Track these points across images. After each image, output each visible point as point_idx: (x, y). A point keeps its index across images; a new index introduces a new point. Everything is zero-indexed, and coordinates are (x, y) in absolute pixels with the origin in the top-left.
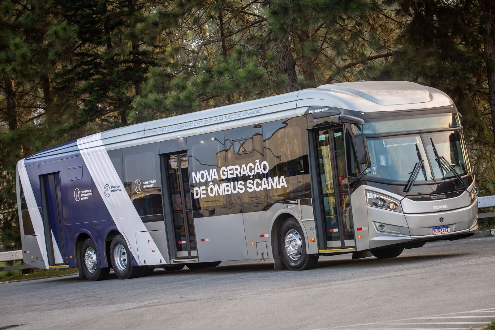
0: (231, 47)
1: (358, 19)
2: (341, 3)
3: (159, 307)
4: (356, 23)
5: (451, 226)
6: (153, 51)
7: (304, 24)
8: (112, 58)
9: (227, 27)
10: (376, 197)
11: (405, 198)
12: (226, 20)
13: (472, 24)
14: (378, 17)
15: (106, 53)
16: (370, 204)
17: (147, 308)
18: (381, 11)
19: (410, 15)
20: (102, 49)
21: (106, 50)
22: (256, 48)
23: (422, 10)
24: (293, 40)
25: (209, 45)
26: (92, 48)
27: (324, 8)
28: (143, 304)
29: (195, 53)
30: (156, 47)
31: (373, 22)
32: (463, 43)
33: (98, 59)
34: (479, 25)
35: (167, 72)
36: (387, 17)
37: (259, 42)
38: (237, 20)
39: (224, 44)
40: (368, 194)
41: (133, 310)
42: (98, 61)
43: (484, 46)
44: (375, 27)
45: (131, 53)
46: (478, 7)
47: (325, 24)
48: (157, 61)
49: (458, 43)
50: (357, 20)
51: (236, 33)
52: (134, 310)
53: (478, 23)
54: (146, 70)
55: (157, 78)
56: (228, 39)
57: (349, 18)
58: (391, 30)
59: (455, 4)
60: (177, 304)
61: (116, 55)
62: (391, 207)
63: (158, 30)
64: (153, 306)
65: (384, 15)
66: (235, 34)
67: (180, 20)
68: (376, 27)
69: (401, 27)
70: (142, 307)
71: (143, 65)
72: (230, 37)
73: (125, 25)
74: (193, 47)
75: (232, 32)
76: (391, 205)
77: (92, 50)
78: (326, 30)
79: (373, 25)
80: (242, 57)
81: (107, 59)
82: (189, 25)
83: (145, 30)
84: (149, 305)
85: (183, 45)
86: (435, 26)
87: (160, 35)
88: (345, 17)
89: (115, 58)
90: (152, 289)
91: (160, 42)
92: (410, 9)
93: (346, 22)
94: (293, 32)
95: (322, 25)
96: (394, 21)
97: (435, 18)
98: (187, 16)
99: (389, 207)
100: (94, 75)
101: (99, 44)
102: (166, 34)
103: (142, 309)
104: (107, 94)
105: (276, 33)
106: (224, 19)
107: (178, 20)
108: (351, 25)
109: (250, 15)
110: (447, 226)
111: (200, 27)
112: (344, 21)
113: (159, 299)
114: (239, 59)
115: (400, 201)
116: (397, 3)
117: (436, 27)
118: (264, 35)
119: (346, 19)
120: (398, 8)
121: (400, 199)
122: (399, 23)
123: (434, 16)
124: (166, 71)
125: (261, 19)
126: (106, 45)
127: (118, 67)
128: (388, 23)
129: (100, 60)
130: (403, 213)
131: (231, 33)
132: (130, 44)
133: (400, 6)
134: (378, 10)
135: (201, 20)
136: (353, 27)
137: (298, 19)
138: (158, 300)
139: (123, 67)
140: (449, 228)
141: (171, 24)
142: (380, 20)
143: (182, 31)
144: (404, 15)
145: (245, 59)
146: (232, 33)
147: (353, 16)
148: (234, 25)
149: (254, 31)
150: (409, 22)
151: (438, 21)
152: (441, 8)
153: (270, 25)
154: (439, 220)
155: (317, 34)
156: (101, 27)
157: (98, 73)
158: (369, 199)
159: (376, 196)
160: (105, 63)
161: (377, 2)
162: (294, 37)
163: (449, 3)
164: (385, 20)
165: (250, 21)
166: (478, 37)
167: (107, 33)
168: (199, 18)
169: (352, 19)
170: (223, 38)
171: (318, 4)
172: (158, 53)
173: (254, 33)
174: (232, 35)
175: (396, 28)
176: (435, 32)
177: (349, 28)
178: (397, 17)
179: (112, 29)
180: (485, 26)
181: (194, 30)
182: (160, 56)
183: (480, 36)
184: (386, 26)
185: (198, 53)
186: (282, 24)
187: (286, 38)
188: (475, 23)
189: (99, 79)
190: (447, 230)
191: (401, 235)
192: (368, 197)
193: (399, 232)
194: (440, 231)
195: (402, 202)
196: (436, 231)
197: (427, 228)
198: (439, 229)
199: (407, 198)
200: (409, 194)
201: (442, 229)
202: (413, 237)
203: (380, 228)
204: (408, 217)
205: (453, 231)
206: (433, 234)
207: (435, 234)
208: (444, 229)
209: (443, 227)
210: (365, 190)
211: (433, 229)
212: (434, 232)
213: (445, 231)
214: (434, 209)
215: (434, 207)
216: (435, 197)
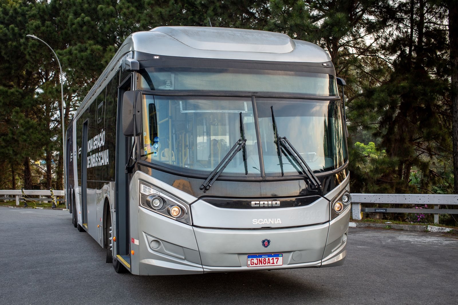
5: (284, 254)
10: (152, 193)
11: (200, 201)
16: (143, 204)
40: (142, 186)
62: (173, 213)
76: (175, 211)
99: (169, 213)
110: (277, 254)
115: (190, 205)
121: (190, 202)
130: (193, 225)
140: (280, 259)
154: (261, 243)
158: (143, 195)
159: (153, 191)
190: (275, 261)
191: (185, 262)
192: (141, 192)
193: (183, 258)
194: (263, 261)
195: (192, 206)
196: (255, 260)
197: (237, 255)
198: (260, 259)
199: (204, 200)
200: (208, 193)
201: (267, 259)
202: (208, 269)
203: (154, 245)
204: (201, 233)
205: (288, 263)
206: (248, 265)
207: (251, 266)
208: (271, 258)
209: (269, 255)
210: (139, 179)
211: (249, 257)
212: (249, 263)
213: (271, 261)
214: (254, 223)
215: (253, 220)
216: (259, 204)
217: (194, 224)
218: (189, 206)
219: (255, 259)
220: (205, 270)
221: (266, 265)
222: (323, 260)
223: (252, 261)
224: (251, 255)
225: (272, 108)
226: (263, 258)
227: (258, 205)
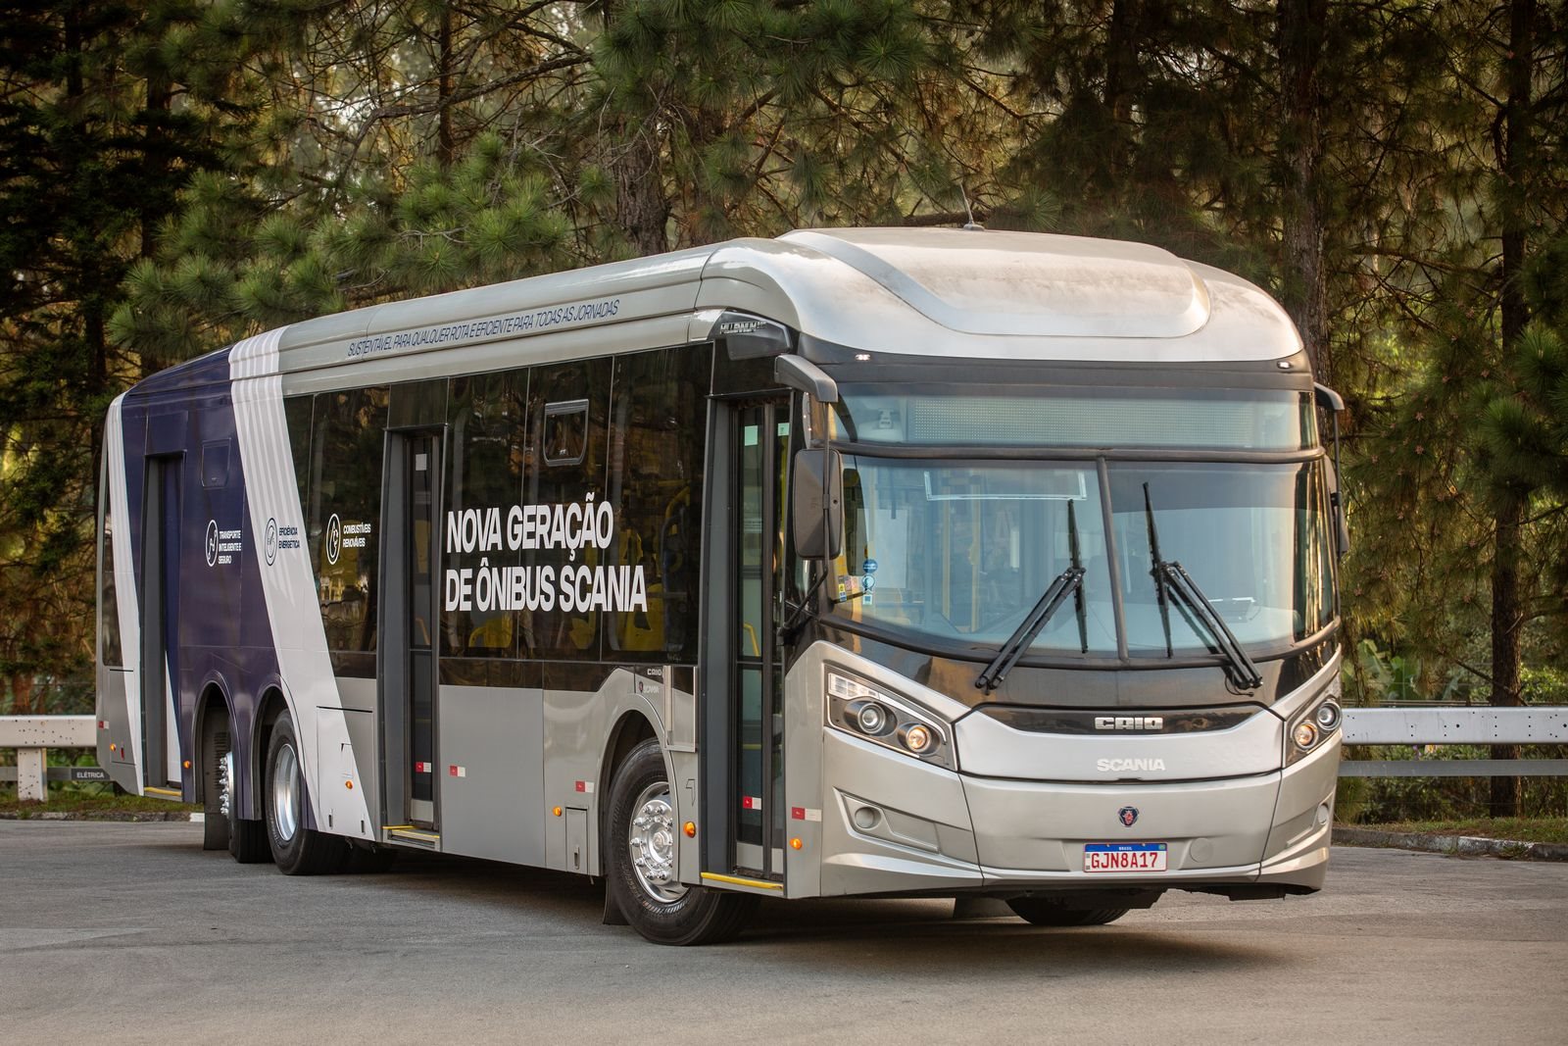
0: (467, 133)
1: (886, 89)
2: (838, 32)
3: (141, 951)
4: (878, 105)
5: (1170, 845)
6: (213, 121)
7: (713, 89)
8: (80, 128)
9: (461, 66)
10: (860, 695)
11: (977, 714)
12: (461, 45)
13: (1252, 149)
14: (953, 91)
15: (59, 110)
16: (836, 721)
17: (98, 952)
18: (963, 73)
19: (1057, 95)
20: (48, 95)
21: (61, 99)
22: (546, 149)
23: (1095, 86)
24: (671, 136)
25: (396, 121)
26: (16, 87)
27: (784, 44)
28: (88, 936)
29: (347, 139)
30: (225, 107)
31: (935, 105)
32: (1218, 205)
33: (34, 124)
34: (1273, 152)
35: (251, 192)
36: (982, 95)
37: (561, 128)
38: (497, 52)
39: (444, 120)
40: (833, 677)
41: (52, 952)
42: (32, 130)
43: (1285, 224)
44: (938, 123)
45: (141, 118)
46: (1277, 95)
47: (779, 96)
48: (222, 155)
49: (1202, 203)
50: (883, 92)
51: (488, 91)
52: (57, 952)
53: (1272, 147)
54: (182, 179)
55: (215, 208)
56: (460, 106)
57: (859, 83)
58: (991, 137)
59: (1206, 78)
60: (198, 948)
61: (94, 118)
62: (914, 744)
63: (237, 54)
64: (121, 946)
65: (973, 87)
66: (483, 93)
67: (311, 30)
68: (942, 122)
69: (1023, 131)
70: (83, 947)
71: (178, 163)
72: (466, 103)
73: (131, 24)
74: (343, 121)
75: (475, 87)
76: (915, 737)
77: (17, 94)
78: (781, 116)
79: (935, 117)
80: (498, 173)
81: (64, 130)
82: (338, 48)
83: (195, 48)
84: (105, 941)
85: (312, 110)
86: (1132, 143)
87: (239, 69)
88: (845, 79)
89: (89, 128)
90: (124, 890)
91: (238, 92)
92: (1059, 77)
93: (848, 96)
94: (673, 110)
95: (769, 96)
96: (1003, 111)
97: (1135, 116)
98: (335, 18)
99: (902, 741)
100: (14, 174)
101: (43, 76)
102: (260, 69)
103: (82, 951)
104: (50, 240)
105: (617, 105)
106: (454, 40)
107: (305, 25)
108: (862, 109)
109: (539, 38)
110: (1153, 845)
111: (375, 58)
112: (841, 93)
113: (140, 925)
114: (487, 176)
115: (953, 723)
116: (1017, 53)
117: (1136, 146)
118: (580, 107)
119: (848, 86)
120: (1020, 70)
121: (954, 717)
122: (1019, 118)
123: (1134, 107)
124: (248, 188)
125: (575, 56)
126: (65, 82)
127: (95, 158)
128: (983, 113)
129: (40, 129)
130: (960, 771)
131: (472, 91)
132: (139, 88)
133: (1027, 63)
134: (956, 69)
135: (379, 36)
136: (868, 114)
137: (695, 70)
138: (138, 930)
139: (110, 158)
140: (1162, 854)
141: (280, 38)
142: (957, 102)
143: (313, 64)
144: (1036, 95)
145: (506, 179)
146: (475, 91)
147: (873, 79)
148: (485, 65)
149: (548, 91)
150: (1051, 118)
151: (1145, 126)
152: (1160, 84)
153: (602, 77)
155: (750, 124)
156: (52, 24)
157: (26, 168)
158: (834, 699)
159: (861, 690)
160: (57, 141)
161: (955, 43)
162: (673, 126)
163: (1186, 70)
164: (973, 103)
165: (538, 58)
166: (1268, 193)
167: (73, 43)
168: (375, 28)
169: (867, 86)
170: (444, 102)
171: (763, 29)
172: (229, 127)
173: (546, 99)
174: (474, 96)
175: (1008, 135)
176: (1131, 160)
177: (857, 118)
178: (1015, 97)
179: (90, 34)
180: (1293, 158)
181: (354, 66)
182: (233, 138)
183: (1273, 189)
184: (974, 125)
185: (357, 143)
186: (641, 80)
187: (648, 127)
188: (1262, 145)
189: (29, 190)
190: (1149, 859)
191: (940, 858)
192: (830, 692)
193: (935, 848)
194: (1120, 859)
195: (959, 726)
196: (1102, 857)
197: (1060, 843)
198: (1115, 853)
199: (987, 713)
200: (995, 697)
201: (1130, 854)
202: (992, 874)
203: (862, 820)
204: (978, 789)
205: (1180, 867)
206: (1085, 869)
207: (1092, 869)
208: (1139, 853)
209: (1136, 844)
210: (825, 661)
211: (1087, 849)
212: (1088, 862)
213: (1140, 861)
214: (1101, 769)
215: (1100, 762)
216: (1114, 723)
217: (964, 768)
218: (950, 726)
219: (1101, 854)
220: (986, 876)
221: (1128, 868)
222: (1264, 863)
223: (1096, 858)
224: (1094, 845)
226: (1121, 853)
227: (1111, 726)
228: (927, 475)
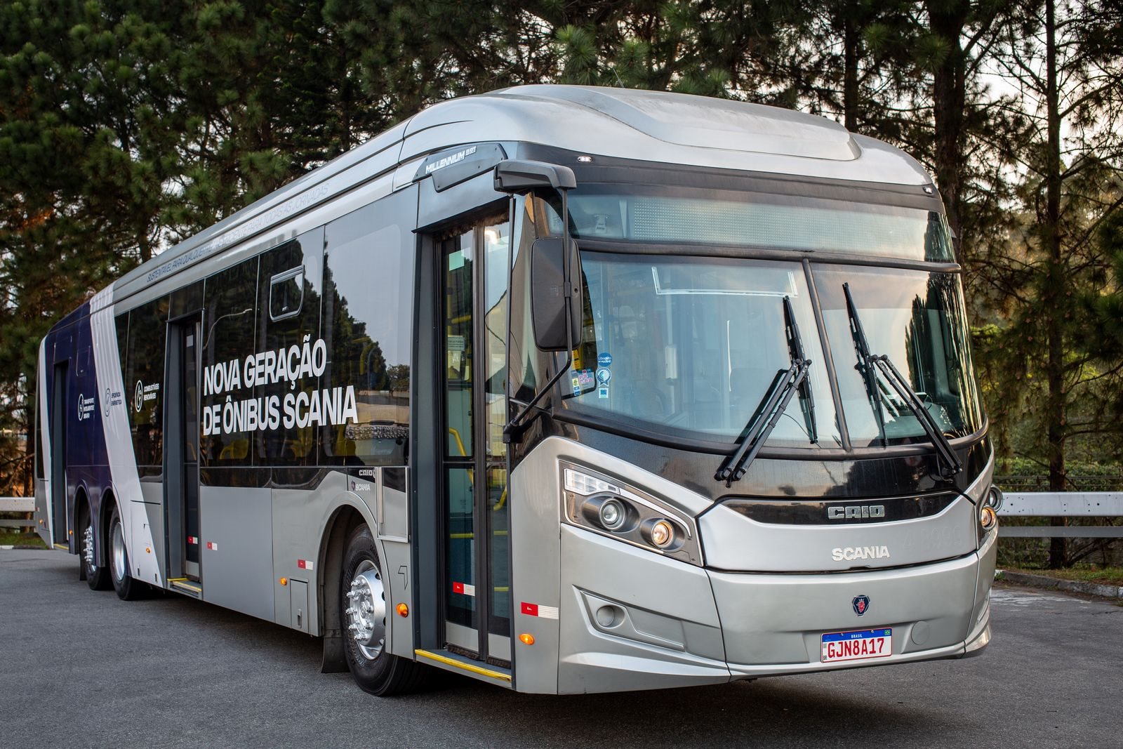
5: (895, 630)
10: (599, 490)
11: (720, 506)
16: (573, 517)
40: (570, 474)
62: (656, 538)
76: (659, 532)
99: (647, 538)
110: (879, 631)
115: (697, 518)
121: (698, 510)
130: (706, 567)
140: (887, 639)
154: (852, 605)
158: (572, 494)
159: (601, 486)
190: (877, 645)
191: (686, 656)
192: (567, 488)
193: (681, 645)
194: (852, 647)
195: (704, 521)
196: (837, 647)
197: (800, 636)
198: (848, 641)
199: (730, 506)
200: (736, 488)
201: (861, 641)
202: (739, 670)
203: (603, 619)
204: (725, 584)
205: (903, 650)
206: (822, 659)
207: (829, 659)
208: (868, 640)
209: (866, 632)
210: (560, 457)
211: (824, 639)
212: (825, 652)
213: (870, 648)
214: (835, 558)
215: (834, 551)
216: (844, 512)
217: (710, 563)
218: (694, 520)
219: (836, 643)
220: (734, 673)
221: (860, 656)
222: (967, 642)
223: (832, 648)
224: (831, 635)
225: (845, 288)
226: (853, 641)
227: (841, 516)
228: (654, 270)
